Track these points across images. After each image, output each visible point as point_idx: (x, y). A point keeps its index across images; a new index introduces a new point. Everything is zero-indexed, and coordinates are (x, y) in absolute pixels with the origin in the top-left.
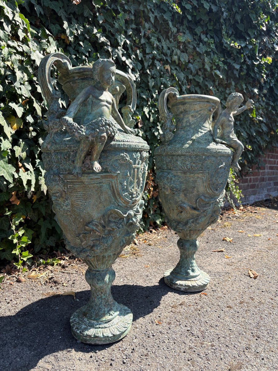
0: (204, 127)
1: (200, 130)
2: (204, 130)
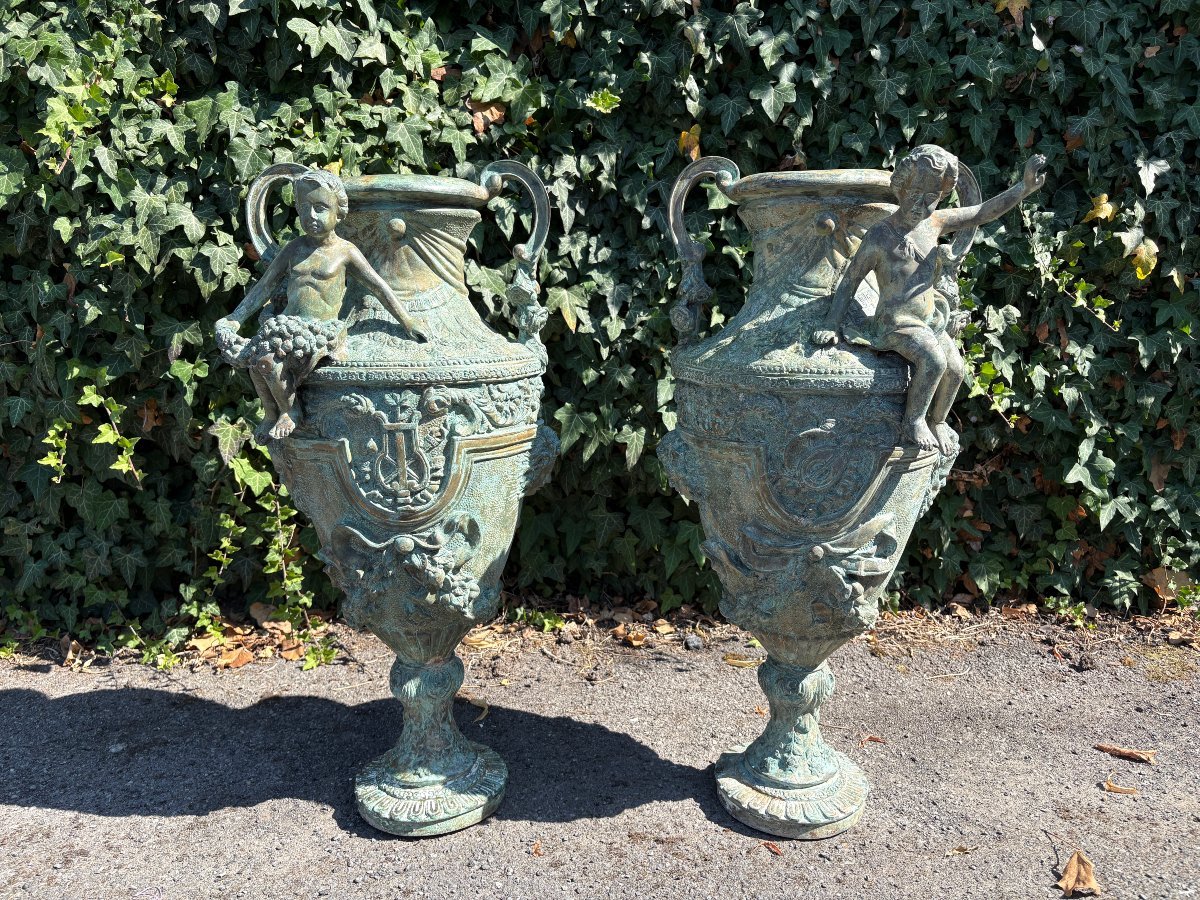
0: (806, 283)
1: (786, 296)
2: (801, 297)
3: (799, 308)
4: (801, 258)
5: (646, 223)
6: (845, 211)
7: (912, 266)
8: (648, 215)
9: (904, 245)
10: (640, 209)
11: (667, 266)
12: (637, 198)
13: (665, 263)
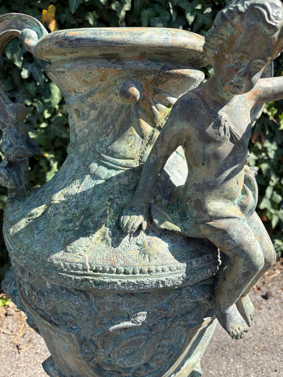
0: (113, 154)
3: (109, 180)
4: (107, 127)
5: (25, 74)
6: (151, 77)
7: (227, 148)
8: (26, 68)
9: (218, 124)
10: (18, 64)
11: (43, 103)
12: (15, 56)
13: (42, 101)
